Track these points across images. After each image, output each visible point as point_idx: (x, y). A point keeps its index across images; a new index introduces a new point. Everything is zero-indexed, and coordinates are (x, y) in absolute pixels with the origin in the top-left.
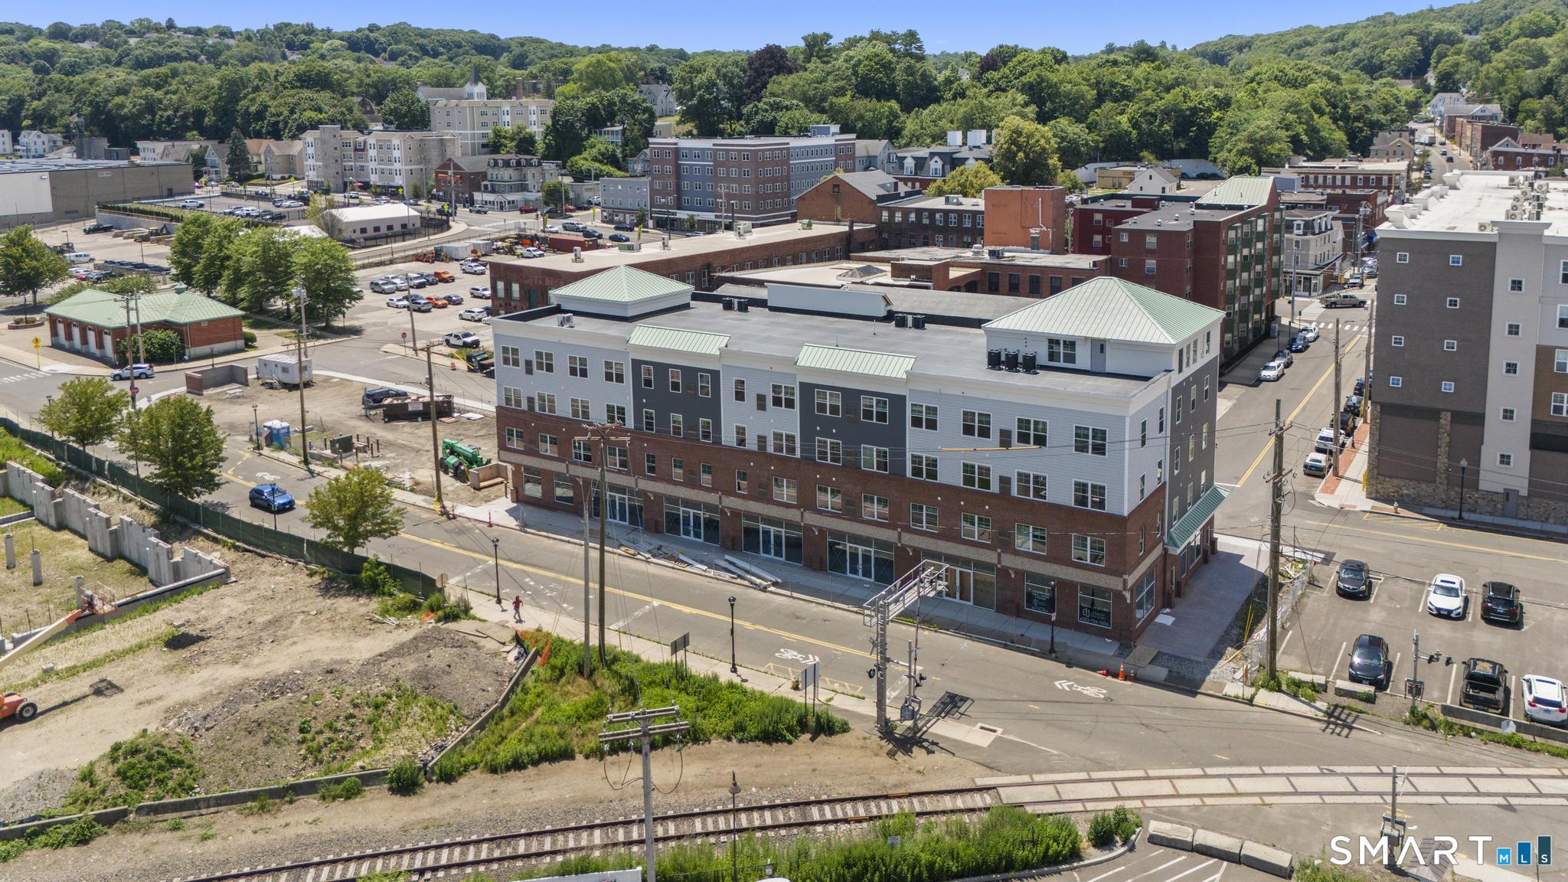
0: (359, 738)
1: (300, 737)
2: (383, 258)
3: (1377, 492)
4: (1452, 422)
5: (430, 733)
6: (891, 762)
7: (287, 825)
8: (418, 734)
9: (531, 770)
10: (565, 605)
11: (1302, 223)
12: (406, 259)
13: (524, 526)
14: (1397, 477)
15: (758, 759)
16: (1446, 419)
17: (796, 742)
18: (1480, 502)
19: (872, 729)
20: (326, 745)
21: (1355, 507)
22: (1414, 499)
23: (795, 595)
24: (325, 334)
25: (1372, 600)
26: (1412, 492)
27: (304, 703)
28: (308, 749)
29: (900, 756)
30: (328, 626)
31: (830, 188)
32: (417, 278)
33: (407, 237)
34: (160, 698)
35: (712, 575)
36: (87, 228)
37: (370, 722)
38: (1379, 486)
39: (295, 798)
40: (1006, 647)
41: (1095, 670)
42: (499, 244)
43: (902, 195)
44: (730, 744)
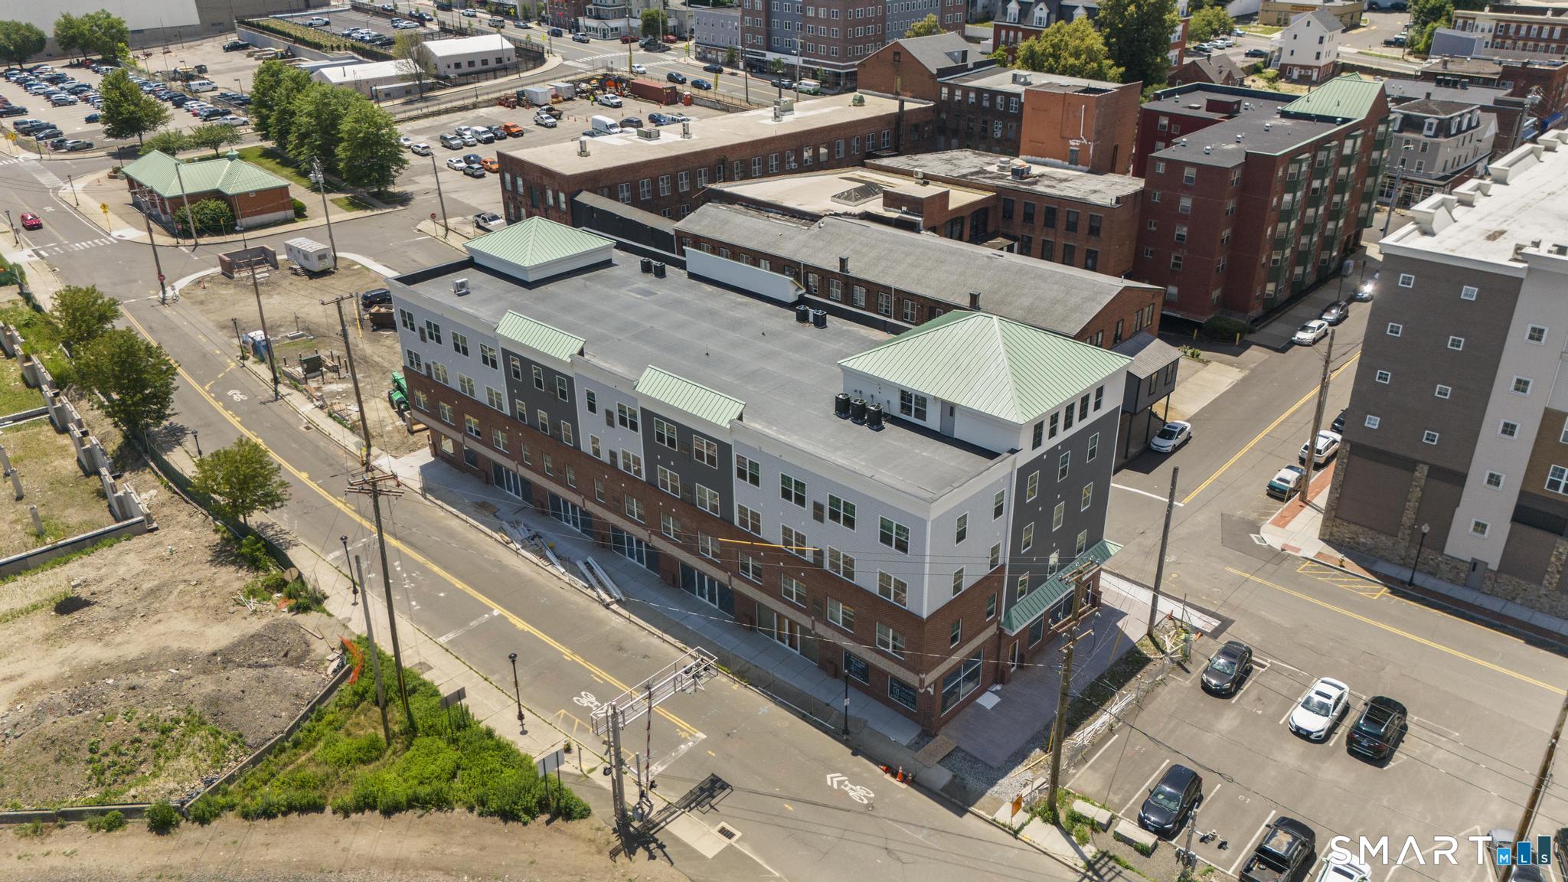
0: (141, 763)
1: (89, 756)
2: (467, 102)
3: (1331, 534)
4: (1428, 476)
5: (204, 766)
6: (610, 863)
7: (48, 854)
8: (192, 765)
9: (280, 819)
10: (414, 603)
11: (1435, 122)
12: (489, 103)
13: (426, 490)
14: (1356, 524)
15: (488, 840)
16: (1422, 472)
17: (533, 825)
18: (1443, 566)
19: (610, 818)
20: (109, 767)
21: (1298, 550)
22: (1370, 550)
23: (633, 618)
24: (375, 201)
25: (1234, 700)
26: (1369, 541)
27: (100, 721)
28: (93, 769)
29: (622, 858)
30: (196, 602)
31: (891, 57)
32: (485, 132)
33: (498, 73)
34: (21, 676)
35: (567, 580)
36: (226, 45)
37: (154, 747)
38: (1335, 529)
39: (66, 823)
40: (804, 718)
41: (877, 763)
42: (584, 86)
43: (970, 66)
44: (469, 815)
